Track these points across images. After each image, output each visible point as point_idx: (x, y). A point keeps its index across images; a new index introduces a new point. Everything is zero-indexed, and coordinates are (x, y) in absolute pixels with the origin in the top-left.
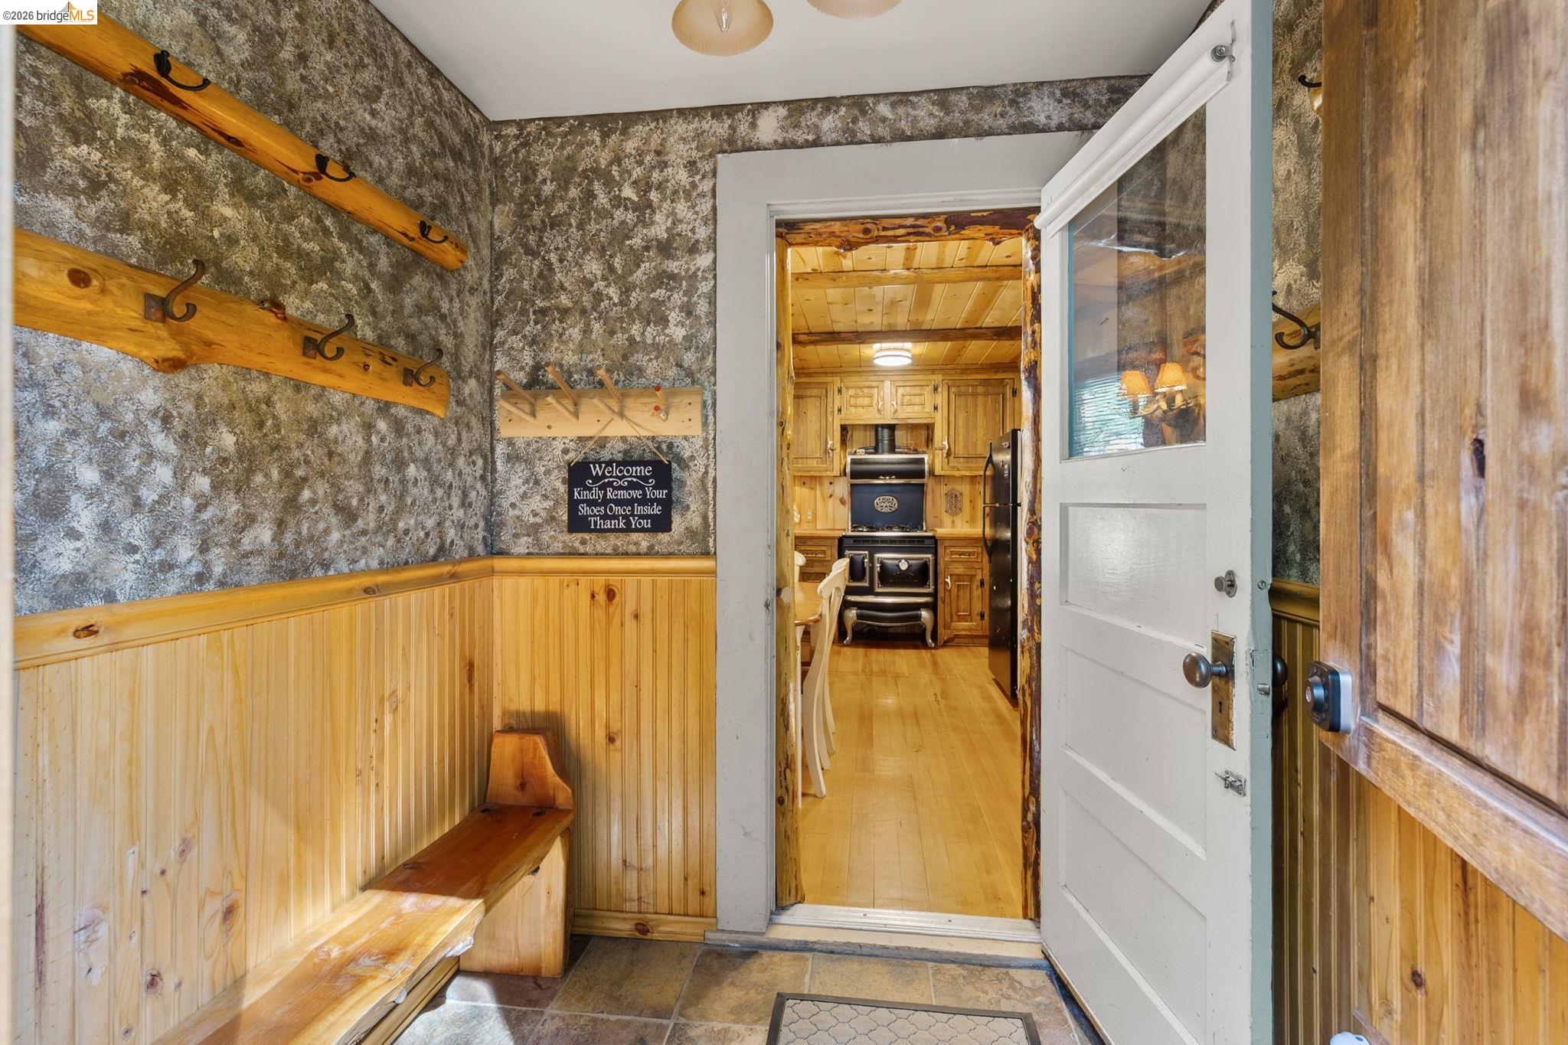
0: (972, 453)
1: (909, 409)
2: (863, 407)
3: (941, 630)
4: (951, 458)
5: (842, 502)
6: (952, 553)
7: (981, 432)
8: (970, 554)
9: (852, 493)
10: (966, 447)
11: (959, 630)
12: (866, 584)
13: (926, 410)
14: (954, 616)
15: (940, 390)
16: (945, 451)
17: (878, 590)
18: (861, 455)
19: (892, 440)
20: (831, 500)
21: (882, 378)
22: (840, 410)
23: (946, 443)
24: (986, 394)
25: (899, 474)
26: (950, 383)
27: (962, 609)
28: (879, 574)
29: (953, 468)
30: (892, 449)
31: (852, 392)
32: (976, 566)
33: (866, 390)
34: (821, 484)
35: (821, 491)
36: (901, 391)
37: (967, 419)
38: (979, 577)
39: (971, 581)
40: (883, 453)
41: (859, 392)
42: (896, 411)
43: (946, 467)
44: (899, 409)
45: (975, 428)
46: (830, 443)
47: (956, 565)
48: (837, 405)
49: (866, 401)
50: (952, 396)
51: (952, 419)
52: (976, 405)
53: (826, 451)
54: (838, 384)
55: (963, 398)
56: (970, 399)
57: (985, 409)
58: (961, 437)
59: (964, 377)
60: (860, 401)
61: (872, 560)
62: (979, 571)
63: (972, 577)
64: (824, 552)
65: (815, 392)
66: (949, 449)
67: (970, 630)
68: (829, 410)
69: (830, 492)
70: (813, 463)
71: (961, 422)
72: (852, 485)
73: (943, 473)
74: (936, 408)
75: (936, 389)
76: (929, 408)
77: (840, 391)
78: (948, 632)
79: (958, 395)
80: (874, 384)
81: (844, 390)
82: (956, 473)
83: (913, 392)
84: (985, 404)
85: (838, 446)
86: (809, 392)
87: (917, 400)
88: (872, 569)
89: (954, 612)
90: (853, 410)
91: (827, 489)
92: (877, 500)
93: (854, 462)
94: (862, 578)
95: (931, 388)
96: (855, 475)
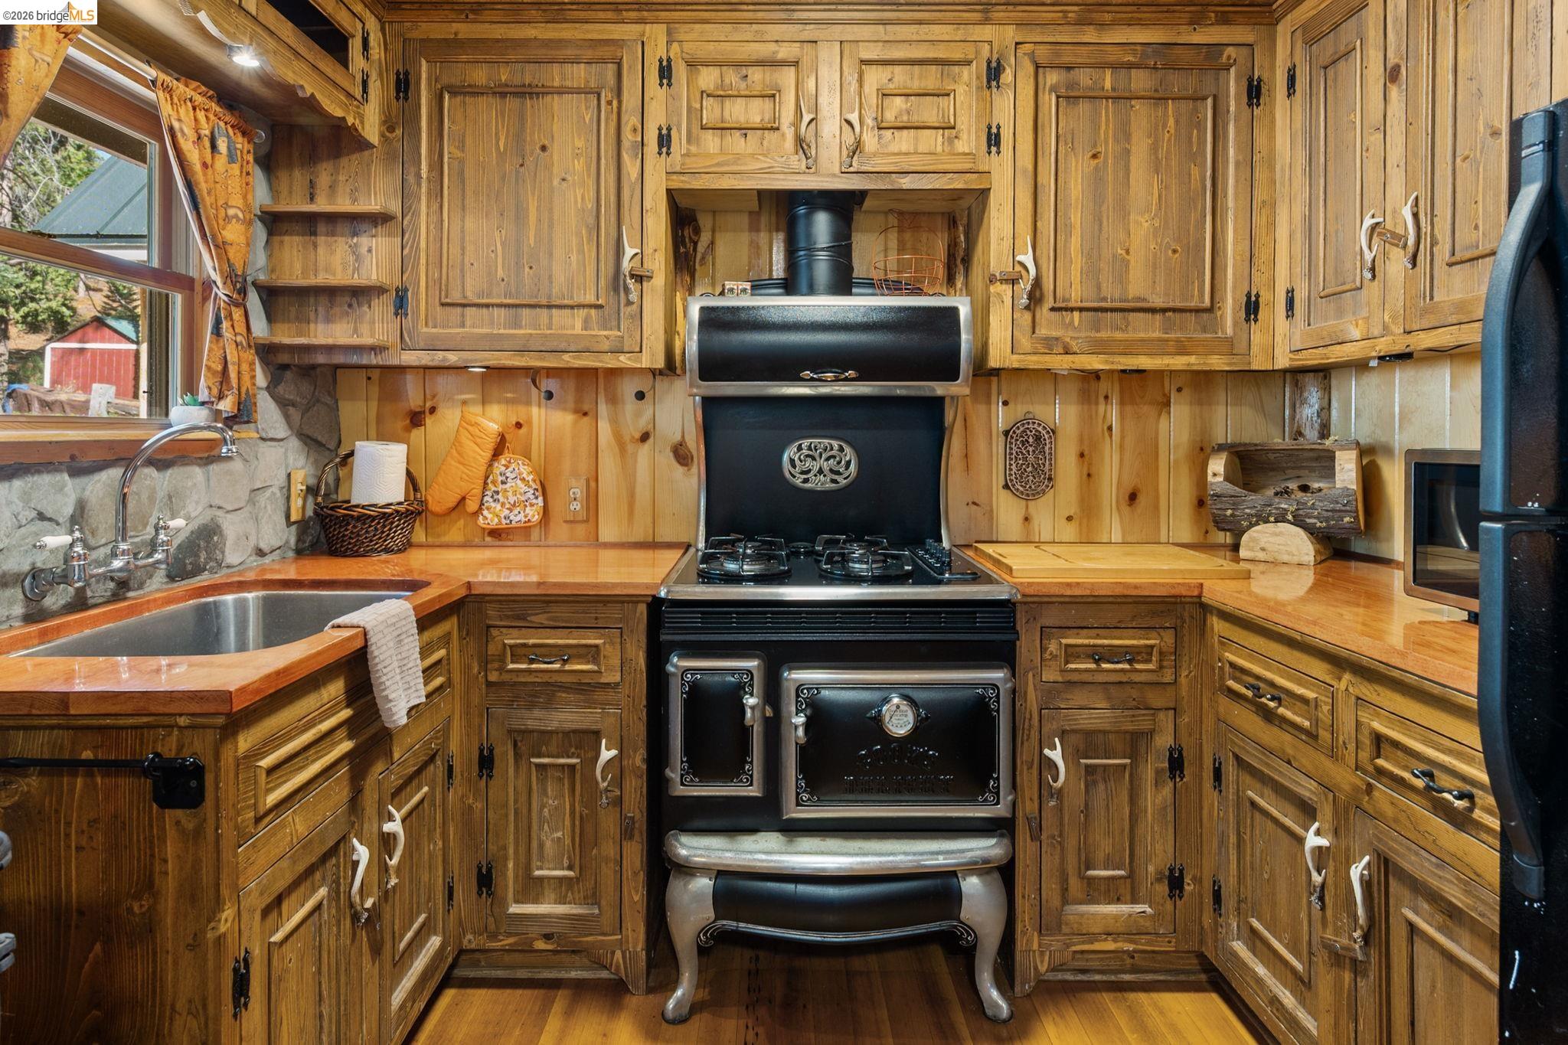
0: (1111, 293)
1: (904, 141)
2: (744, 130)
3: (1028, 940)
4: (1043, 312)
5: (681, 455)
6: (1072, 654)
7: (1141, 226)
8: (1132, 655)
9: (708, 429)
10: (1092, 272)
11: (1092, 937)
12: (754, 791)
13: (961, 146)
14: (1074, 882)
15: (1007, 77)
16: (1025, 286)
17: (795, 813)
18: (740, 298)
19: (842, 252)
20: (646, 447)
21: (810, 32)
22: (664, 141)
23: (1027, 259)
24: (1159, 98)
25: (867, 365)
26: (1042, 53)
27: (1100, 856)
28: (803, 750)
29: (1049, 344)
30: (843, 283)
31: (708, 78)
32: (1156, 699)
33: (756, 75)
34: (613, 400)
35: (614, 421)
36: (875, 78)
37: (1097, 180)
38: (1164, 741)
39: (1134, 754)
40: (811, 291)
41: (732, 77)
42: (857, 148)
43: (1025, 343)
44: (870, 141)
45: (1123, 210)
46: (629, 252)
47: (1079, 697)
48: (656, 118)
49: (755, 112)
50: (1049, 101)
51: (1047, 179)
52: (1124, 134)
53: (616, 283)
54: (657, 49)
55: (1084, 107)
56: (1107, 111)
57: (1154, 148)
58: (1075, 242)
59: (1090, 35)
60: (738, 111)
61: (773, 694)
62: (1166, 720)
63: (1136, 743)
64: (592, 653)
65: (578, 75)
66: (1037, 283)
67: (1129, 935)
68: (628, 137)
69: (643, 424)
70: (573, 324)
71: (1076, 187)
72: (709, 403)
73: (1014, 361)
74: (994, 140)
75: (994, 73)
76: (970, 140)
77: (665, 72)
78: (1055, 942)
79: (1069, 97)
80: (784, 52)
81: (680, 71)
82: (1060, 363)
83: (916, 85)
84: (1155, 132)
85: (659, 263)
86: (555, 75)
87: (929, 111)
88: (774, 726)
89: (1071, 870)
90: (711, 142)
91: (634, 417)
92: (790, 453)
93: (712, 320)
94: (733, 768)
95: (978, 68)
96: (712, 366)
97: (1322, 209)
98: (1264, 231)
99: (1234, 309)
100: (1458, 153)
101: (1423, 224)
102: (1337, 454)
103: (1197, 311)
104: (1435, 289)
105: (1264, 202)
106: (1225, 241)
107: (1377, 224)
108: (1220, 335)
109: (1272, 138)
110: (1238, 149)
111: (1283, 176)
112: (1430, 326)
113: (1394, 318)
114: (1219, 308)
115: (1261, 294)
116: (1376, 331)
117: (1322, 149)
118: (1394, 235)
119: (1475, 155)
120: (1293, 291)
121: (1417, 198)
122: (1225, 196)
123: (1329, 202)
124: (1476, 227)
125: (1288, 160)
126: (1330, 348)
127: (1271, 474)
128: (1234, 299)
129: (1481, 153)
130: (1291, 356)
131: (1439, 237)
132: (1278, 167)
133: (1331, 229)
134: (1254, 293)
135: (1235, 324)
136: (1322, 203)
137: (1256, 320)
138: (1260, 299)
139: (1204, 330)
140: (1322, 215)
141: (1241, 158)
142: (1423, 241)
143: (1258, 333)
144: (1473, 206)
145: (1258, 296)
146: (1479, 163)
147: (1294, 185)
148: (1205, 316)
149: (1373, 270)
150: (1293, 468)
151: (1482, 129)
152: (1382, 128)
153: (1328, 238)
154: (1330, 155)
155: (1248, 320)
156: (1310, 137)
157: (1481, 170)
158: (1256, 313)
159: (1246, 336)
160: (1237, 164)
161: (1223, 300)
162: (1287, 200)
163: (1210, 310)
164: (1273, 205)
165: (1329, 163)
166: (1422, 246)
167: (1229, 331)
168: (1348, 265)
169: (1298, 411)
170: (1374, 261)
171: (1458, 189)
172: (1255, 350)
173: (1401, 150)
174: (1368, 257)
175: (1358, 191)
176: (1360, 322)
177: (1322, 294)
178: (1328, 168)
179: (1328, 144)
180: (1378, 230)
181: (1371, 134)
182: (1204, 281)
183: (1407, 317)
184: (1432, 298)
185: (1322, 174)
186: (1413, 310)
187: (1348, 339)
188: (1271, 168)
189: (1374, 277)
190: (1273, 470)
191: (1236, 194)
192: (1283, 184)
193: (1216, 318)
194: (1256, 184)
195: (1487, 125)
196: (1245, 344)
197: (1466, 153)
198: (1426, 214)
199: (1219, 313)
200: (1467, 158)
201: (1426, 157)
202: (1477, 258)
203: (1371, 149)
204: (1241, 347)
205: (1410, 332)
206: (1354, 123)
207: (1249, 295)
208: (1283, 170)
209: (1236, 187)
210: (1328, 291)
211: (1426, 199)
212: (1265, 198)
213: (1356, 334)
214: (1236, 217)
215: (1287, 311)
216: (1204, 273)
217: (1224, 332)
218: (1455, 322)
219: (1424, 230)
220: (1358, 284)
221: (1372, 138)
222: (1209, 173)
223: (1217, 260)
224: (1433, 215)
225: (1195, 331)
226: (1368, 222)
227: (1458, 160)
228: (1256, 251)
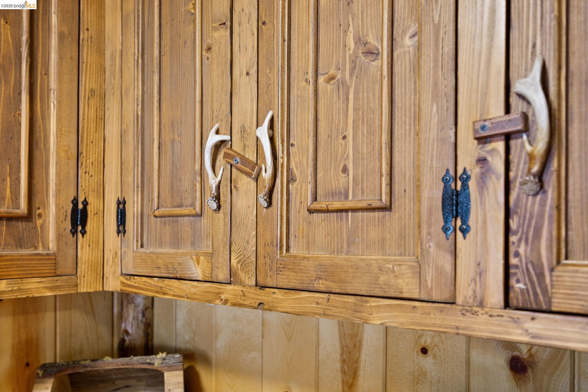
97: (156, 112)
98: (92, 125)
99: (57, 218)
100: (320, 71)
101: (280, 154)
102: (166, 374)
103: (10, 219)
104: (292, 238)
105: (92, 91)
106: (46, 130)
107: (223, 142)
108: (40, 250)
109: (101, 17)
110: (62, 19)
111: (113, 65)
112: (291, 285)
113: (243, 262)
114: (40, 215)
115: (89, 200)
116: (222, 275)
117: (156, 40)
118: (245, 161)
119: (344, 77)
120: (124, 203)
121: (272, 120)
122: (47, 73)
123: (164, 105)
124: (345, 170)
125: (119, 47)
126: (167, 281)
127: (101, 385)
128: (57, 206)
129: (351, 75)
130: (122, 279)
131: (296, 172)
132: (108, 53)
133: (167, 137)
134: (81, 199)
135: (59, 237)
136: (156, 104)
137: (84, 233)
138: (89, 208)
139: (20, 244)
140: (156, 119)
141: (65, 29)
142: (279, 174)
143: (86, 249)
144: (341, 141)
145: (85, 203)
146: (348, 88)
147: (125, 76)
148: (21, 225)
149: (217, 198)
150: (122, 379)
151: (352, 45)
152: (228, 23)
153: (163, 147)
154: (166, 48)
155: (74, 232)
156: (143, 24)
157: (351, 97)
158: (84, 224)
159: (72, 252)
160: (61, 37)
161: (45, 205)
162: (118, 93)
163: (28, 217)
164: (103, 97)
165: (164, 59)
166: (278, 181)
167: (52, 246)
168: (186, 185)
169: (125, 311)
170: (218, 187)
171: (321, 116)
172: (82, 268)
173: (252, 53)
174: (213, 181)
175: (198, 98)
176: (202, 258)
177: (156, 213)
178: (163, 65)
179: (164, 36)
180: (223, 151)
181: (215, 29)
182: (18, 179)
183: (261, 267)
184: (288, 250)
185: (156, 70)
186: (267, 259)
187: (187, 276)
188: (101, 52)
189: (219, 207)
190: (102, 382)
191: (60, 74)
192: (113, 73)
193: (35, 228)
194: (83, 67)
195: (359, 41)
196: (70, 261)
197: (332, 71)
198: (283, 141)
199: (39, 222)
200: (333, 78)
201: (283, 68)
202: (346, 211)
203: (215, 49)
204: (66, 266)
205: (263, 287)
206: (194, 14)
207: (75, 202)
208: (113, 58)
209: (60, 64)
210: (163, 211)
211: (282, 121)
212: (94, 86)
213: (198, 272)
214: (59, 103)
215: (118, 226)
216: (19, 168)
217: (46, 246)
218: (322, 288)
219: (280, 161)
220: (198, 210)
221: (216, 35)
222: (25, 37)
223: (37, 153)
224: (290, 145)
225: (6, 245)
226: (212, 139)
227: (321, 80)
228: (83, 149)
